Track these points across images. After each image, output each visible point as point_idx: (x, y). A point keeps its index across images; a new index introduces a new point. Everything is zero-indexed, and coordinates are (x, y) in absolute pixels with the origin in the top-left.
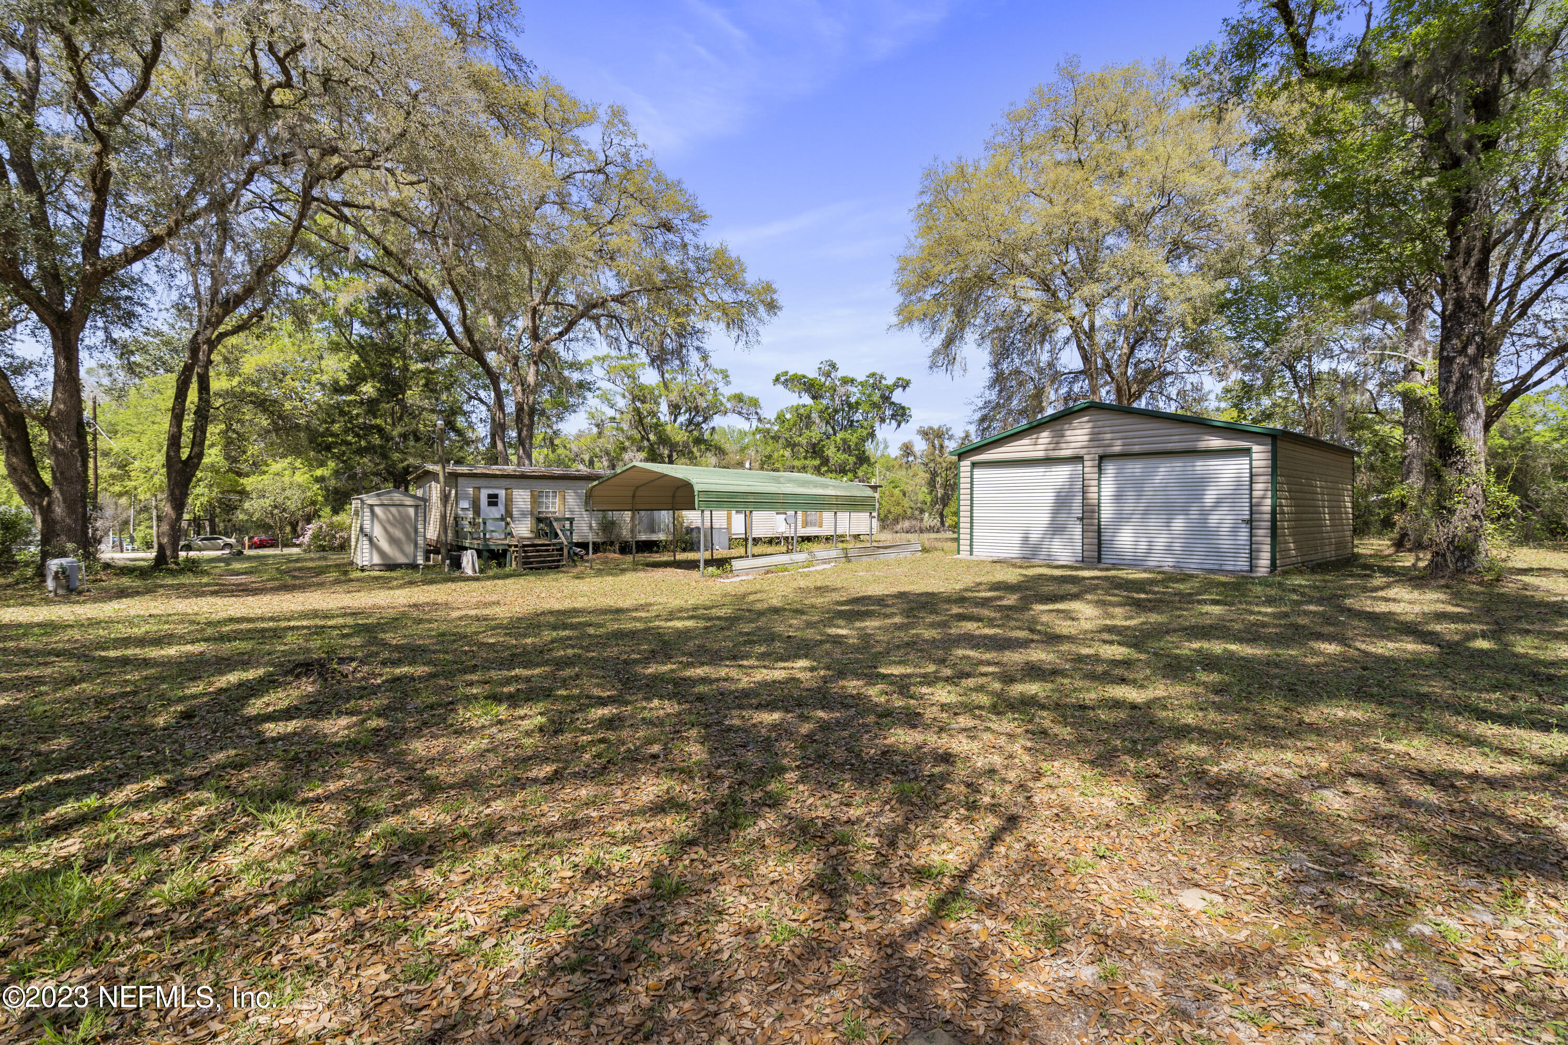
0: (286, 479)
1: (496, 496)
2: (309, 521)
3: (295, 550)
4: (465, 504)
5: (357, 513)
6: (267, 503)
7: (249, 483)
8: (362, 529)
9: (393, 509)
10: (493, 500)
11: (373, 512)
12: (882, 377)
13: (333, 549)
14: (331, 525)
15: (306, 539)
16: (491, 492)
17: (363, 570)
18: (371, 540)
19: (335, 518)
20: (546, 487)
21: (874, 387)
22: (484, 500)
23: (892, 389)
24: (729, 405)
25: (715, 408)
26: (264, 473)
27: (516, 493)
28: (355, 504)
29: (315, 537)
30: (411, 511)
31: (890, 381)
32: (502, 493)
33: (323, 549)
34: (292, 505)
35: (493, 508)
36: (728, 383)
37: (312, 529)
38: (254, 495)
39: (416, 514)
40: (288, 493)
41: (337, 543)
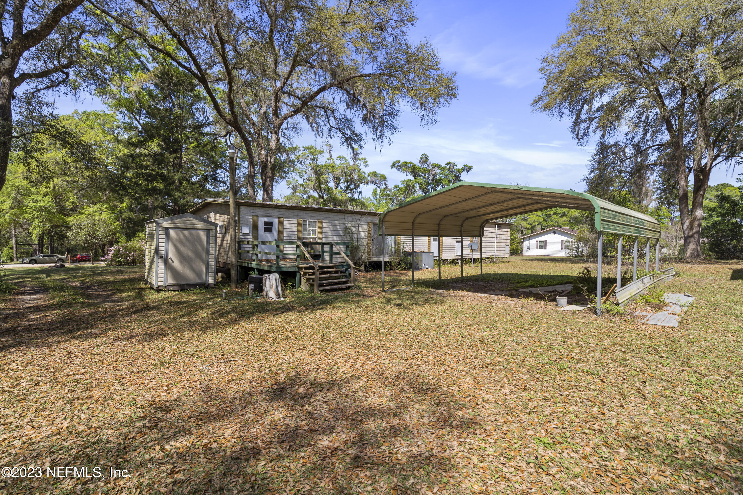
0: (96, 218)
1: (271, 224)
2: (111, 245)
3: (102, 264)
4: (246, 230)
5: (151, 236)
6: (83, 234)
7: (72, 219)
8: (157, 251)
9: (186, 232)
10: (268, 227)
11: (167, 235)
12: (455, 165)
13: (127, 263)
14: (126, 248)
15: (109, 257)
16: (266, 220)
17: (158, 290)
18: (166, 262)
19: (128, 243)
20: (309, 218)
21: (450, 170)
22: (261, 227)
23: (460, 171)
24: (369, 178)
25: (361, 180)
26: (82, 214)
27: (286, 221)
28: (150, 227)
29: (115, 256)
30: (202, 234)
31: (460, 167)
32: (276, 221)
33: (120, 264)
34: (99, 235)
35: (268, 234)
36: (367, 166)
37: (112, 250)
38: (74, 228)
39: (208, 237)
40: (97, 227)
41: (130, 259)
